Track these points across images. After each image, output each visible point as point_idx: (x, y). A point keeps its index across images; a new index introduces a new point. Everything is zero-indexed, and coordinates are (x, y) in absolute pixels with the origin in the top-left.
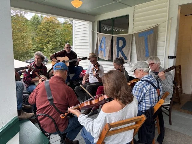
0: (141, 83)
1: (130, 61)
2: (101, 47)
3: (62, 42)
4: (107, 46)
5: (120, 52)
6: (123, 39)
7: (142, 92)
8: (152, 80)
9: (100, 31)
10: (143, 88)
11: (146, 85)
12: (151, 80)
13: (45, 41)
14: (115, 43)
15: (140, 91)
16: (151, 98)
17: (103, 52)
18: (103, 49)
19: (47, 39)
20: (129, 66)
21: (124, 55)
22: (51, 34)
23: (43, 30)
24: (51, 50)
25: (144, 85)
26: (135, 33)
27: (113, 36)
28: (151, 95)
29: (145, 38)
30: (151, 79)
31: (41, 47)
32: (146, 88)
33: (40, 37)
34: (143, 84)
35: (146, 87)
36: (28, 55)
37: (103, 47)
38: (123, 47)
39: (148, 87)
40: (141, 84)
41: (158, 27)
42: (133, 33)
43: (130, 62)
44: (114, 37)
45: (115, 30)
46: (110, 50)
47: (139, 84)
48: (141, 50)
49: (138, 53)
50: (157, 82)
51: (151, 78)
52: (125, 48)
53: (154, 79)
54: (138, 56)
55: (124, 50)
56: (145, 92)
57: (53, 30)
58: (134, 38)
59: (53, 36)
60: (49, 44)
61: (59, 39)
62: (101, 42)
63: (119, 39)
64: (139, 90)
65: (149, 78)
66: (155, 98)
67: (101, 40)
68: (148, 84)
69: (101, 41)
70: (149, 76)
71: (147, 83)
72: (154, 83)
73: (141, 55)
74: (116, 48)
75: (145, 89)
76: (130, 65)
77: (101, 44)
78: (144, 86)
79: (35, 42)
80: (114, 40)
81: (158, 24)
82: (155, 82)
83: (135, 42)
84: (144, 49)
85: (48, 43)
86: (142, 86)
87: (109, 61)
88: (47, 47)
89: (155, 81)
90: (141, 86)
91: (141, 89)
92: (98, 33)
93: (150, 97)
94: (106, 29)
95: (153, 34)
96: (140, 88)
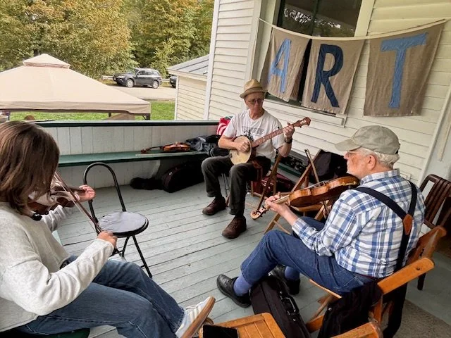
0: (355, 195)
1: (347, 112)
2: (276, 65)
3: (197, 41)
4: (292, 65)
5: (322, 86)
6: (337, 52)
7: (354, 222)
8: (396, 189)
9: (279, 22)
10: (357, 211)
11: (371, 205)
12: (389, 190)
13: (160, 35)
14: (315, 58)
15: (348, 219)
16: (379, 240)
17: (279, 79)
18: (281, 72)
19: (164, 31)
20: (340, 123)
21: (333, 94)
22: (174, 19)
23: (157, 8)
24: (171, 56)
25: (365, 203)
26: (371, 38)
27: (311, 40)
28: (380, 234)
29: (397, 55)
30: (391, 186)
31: (151, 46)
32: (367, 212)
33: (150, 24)
34: (359, 201)
35: (367, 210)
36: (120, 63)
37: (281, 67)
38: (335, 71)
39: (375, 211)
40: (354, 200)
41: (443, 28)
42: (368, 37)
43: (345, 113)
44: (313, 43)
45: (318, 22)
46: (297, 76)
47: (348, 199)
48: (381, 88)
49: (368, 94)
50: (409, 197)
51: (392, 182)
52: (337, 75)
53: (401, 188)
54: (369, 102)
55: (334, 81)
56: (363, 223)
57: (180, 9)
58: (368, 52)
59: (178, 23)
60: (167, 41)
61: (190, 33)
62: (279, 52)
63: (325, 49)
64: (347, 214)
65: (385, 184)
66: (390, 243)
67: (279, 46)
68: (377, 203)
69: (278, 50)
70: (387, 178)
71: (373, 199)
72: (397, 200)
73: (376, 101)
74: (314, 73)
75: (364, 214)
76: (343, 122)
77: (277, 57)
78: (363, 208)
79: (139, 34)
80: (312, 49)
81: (447, 18)
82: (403, 199)
83: (367, 65)
84: (389, 85)
85: (166, 39)
86: (358, 206)
87: (291, 102)
88: (161, 48)
89: (404, 195)
90: (354, 204)
91: (351, 213)
92: (275, 27)
93: (375, 238)
94: (299, 19)
95: (423, 45)
96: (350, 209)
